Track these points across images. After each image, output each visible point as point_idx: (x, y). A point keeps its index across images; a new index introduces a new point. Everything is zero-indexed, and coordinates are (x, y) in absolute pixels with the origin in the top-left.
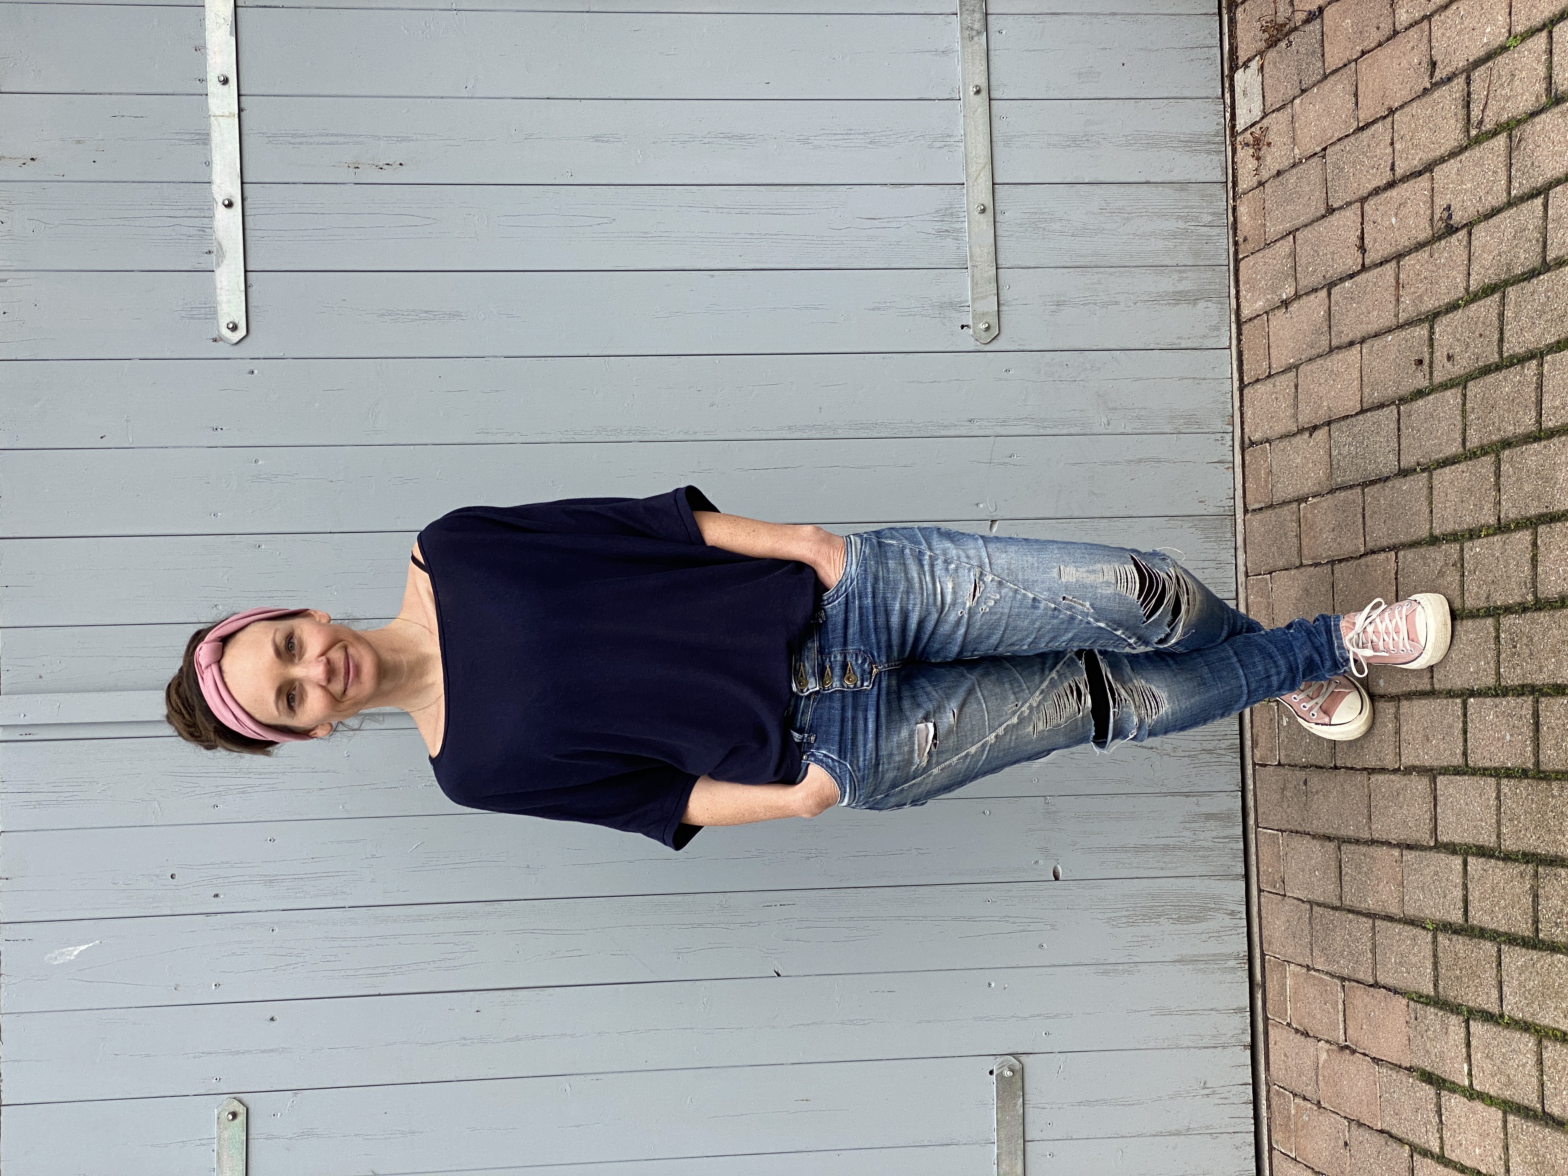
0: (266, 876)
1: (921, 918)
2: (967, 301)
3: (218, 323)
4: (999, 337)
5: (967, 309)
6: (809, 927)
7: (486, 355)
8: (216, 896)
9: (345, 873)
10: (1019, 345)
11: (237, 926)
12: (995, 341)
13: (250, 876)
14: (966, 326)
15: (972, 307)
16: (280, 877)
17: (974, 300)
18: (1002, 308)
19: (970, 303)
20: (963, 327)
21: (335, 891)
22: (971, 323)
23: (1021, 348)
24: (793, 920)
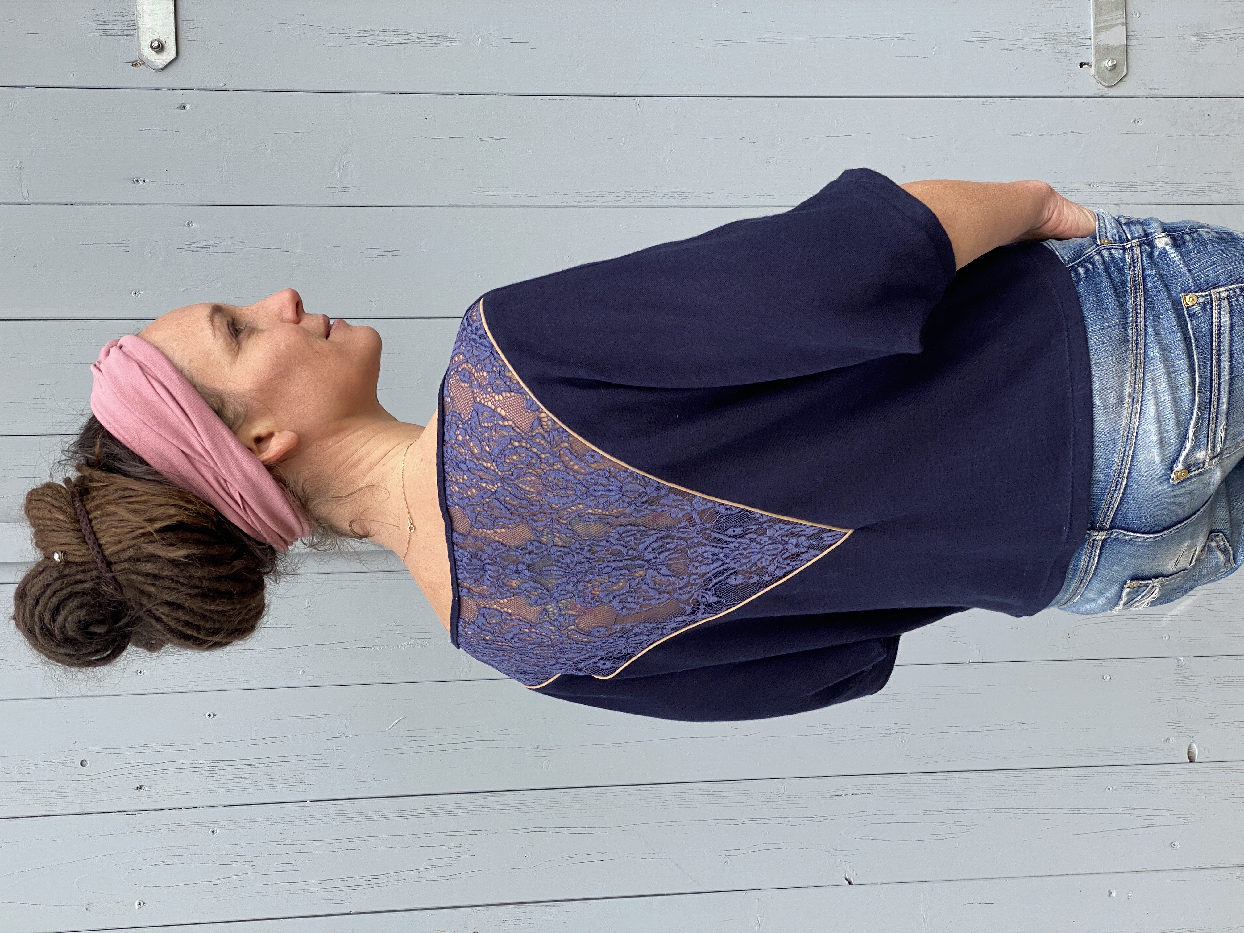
0: (204, 762)
1: (1025, 811)
2: (1087, 32)
3: (138, 40)
4: (1126, 79)
5: (1088, 42)
6: (888, 823)
7: (485, 91)
8: (140, 788)
9: (307, 757)
10: (1151, 89)
11: (168, 827)
12: (1122, 84)
13: (183, 762)
14: (1085, 64)
15: (1095, 39)
16: (222, 763)
17: (1098, 30)
18: (1132, 42)
19: (1092, 34)
20: (1082, 65)
21: (293, 781)
22: (1092, 60)
23: (1153, 93)
24: (867, 813)
